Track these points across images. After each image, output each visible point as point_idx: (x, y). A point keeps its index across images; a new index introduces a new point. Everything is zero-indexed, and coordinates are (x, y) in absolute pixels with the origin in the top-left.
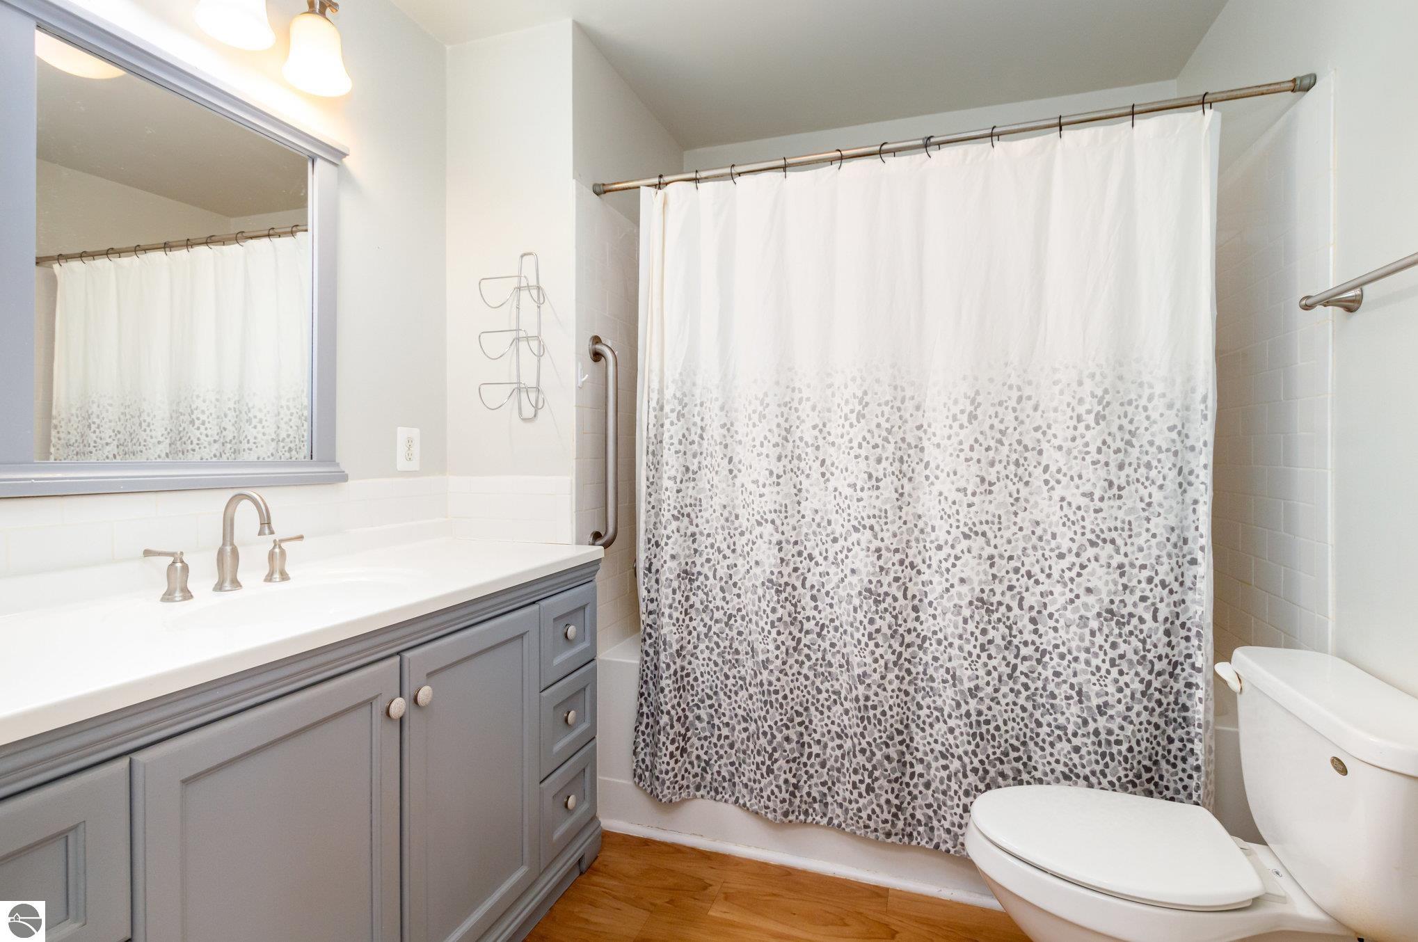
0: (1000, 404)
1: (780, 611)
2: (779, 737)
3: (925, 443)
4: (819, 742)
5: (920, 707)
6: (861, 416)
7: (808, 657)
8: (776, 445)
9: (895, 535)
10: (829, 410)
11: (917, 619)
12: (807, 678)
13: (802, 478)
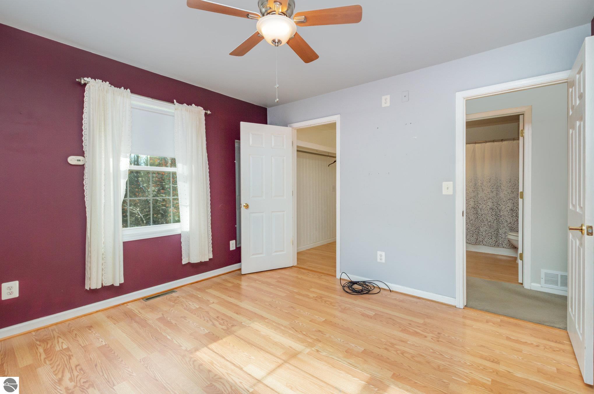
0: (515, 180)
1: (474, 212)
2: (474, 231)
3: (502, 186)
4: (481, 232)
5: (500, 226)
6: (489, 182)
7: (480, 219)
8: (474, 186)
9: (496, 200)
10: (484, 181)
11: (500, 213)
12: (479, 222)
13: (478, 191)
